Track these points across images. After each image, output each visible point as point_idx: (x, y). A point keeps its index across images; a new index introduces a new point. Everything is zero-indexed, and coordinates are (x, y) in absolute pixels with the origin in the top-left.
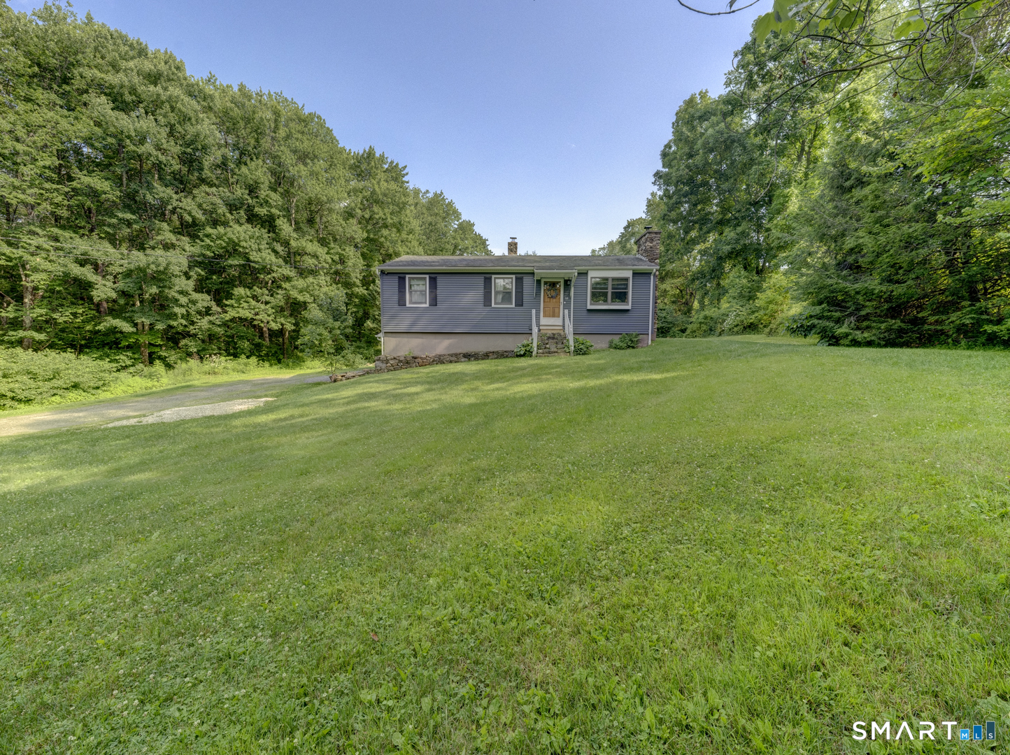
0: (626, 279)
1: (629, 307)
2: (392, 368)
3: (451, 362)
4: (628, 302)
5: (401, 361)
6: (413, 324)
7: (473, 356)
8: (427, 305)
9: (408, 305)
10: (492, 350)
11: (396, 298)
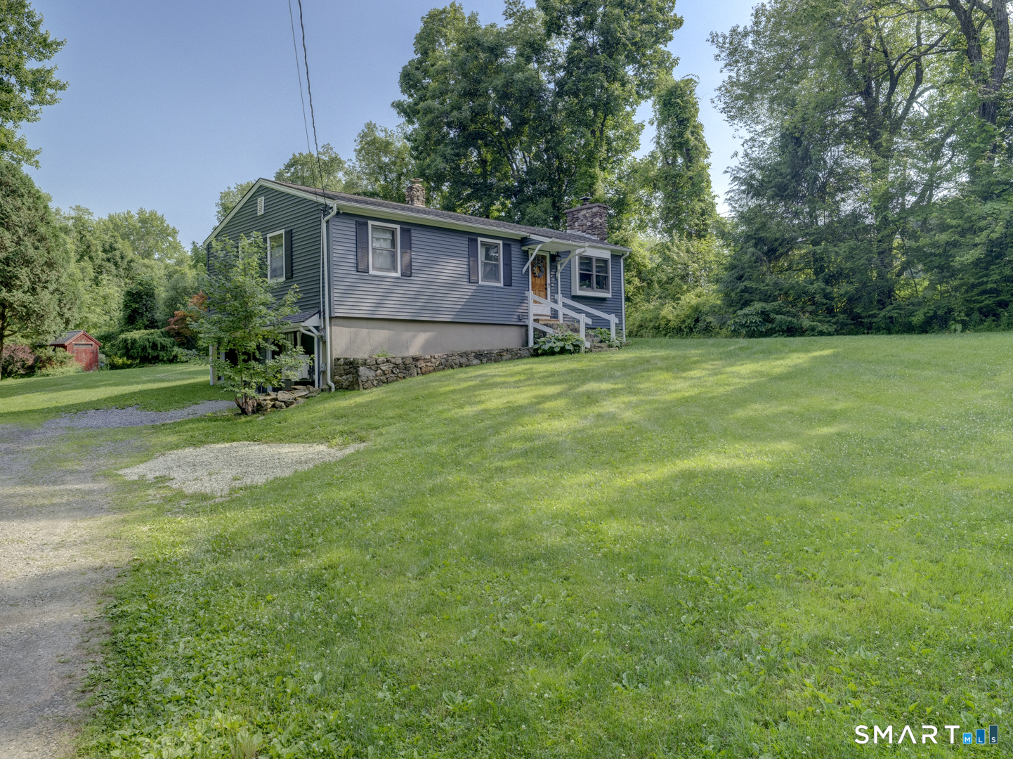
0: (605, 261)
1: (608, 295)
2: (383, 378)
3: (461, 366)
4: (608, 290)
5: (397, 366)
6: (379, 305)
7: (485, 356)
8: (398, 274)
9: (371, 272)
10: (504, 348)
11: (351, 259)
